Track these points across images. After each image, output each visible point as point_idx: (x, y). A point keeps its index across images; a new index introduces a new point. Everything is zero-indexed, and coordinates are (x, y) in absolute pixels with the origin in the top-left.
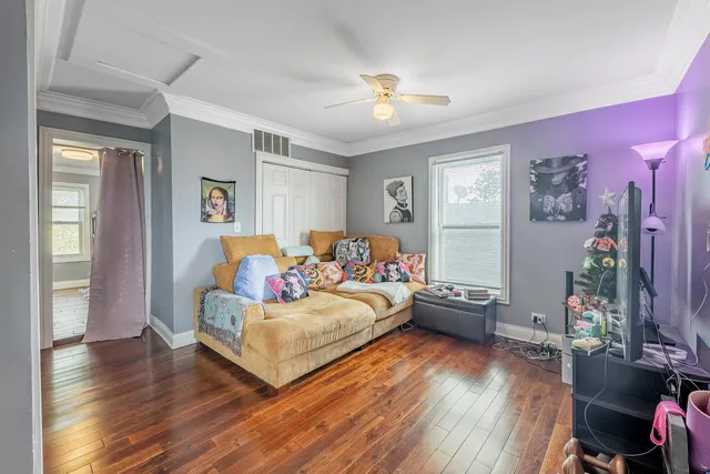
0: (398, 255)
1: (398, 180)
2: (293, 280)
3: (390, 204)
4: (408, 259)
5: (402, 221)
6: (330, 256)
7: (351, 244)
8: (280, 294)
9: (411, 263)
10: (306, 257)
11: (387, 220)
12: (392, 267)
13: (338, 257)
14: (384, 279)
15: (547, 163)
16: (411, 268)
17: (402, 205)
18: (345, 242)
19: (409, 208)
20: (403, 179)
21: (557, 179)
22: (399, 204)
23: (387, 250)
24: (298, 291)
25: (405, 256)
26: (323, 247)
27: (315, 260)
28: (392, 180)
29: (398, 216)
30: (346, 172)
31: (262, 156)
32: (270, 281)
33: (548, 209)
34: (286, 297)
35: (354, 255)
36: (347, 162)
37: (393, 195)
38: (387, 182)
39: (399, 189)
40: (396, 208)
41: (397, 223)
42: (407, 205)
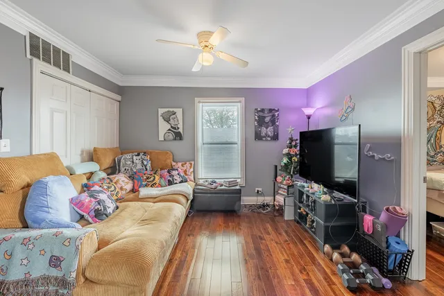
0: (174, 164)
1: (171, 110)
3: (164, 127)
4: (182, 165)
5: (175, 139)
7: (135, 158)
8: (93, 214)
9: (185, 168)
10: (92, 173)
11: (161, 138)
12: (174, 173)
13: (123, 169)
14: (170, 183)
15: (263, 110)
16: (185, 172)
17: (175, 128)
18: (128, 156)
19: (181, 130)
20: (175, 110)
21: (267, 119)
22: (172, 127)
23: (165, 161)
25: (180, 164)
26: (107, 162)
28: (167, 110)
29: (171, 136)
33: (263, 134)
34: (101, 215)
35: (139, 166)
37: (168, 121)
38: (161, 111)
39: (172, 116)
40: (169, 130)
41: (170, 140)
42: (178, 128)
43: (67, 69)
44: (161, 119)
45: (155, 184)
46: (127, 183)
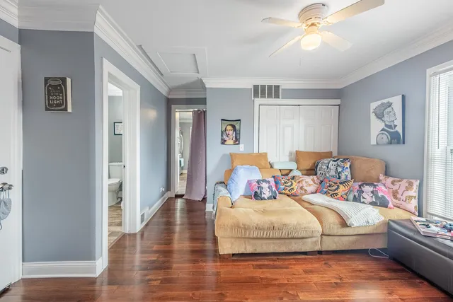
0: (382, 177)
1: (385, 101)
2: (265, 185)
3: (376, 126)
4: (393, 183)
5: (390, 143)
6: (312, 171)
7: (331, 163)
8: (253, 193)
9: (395, 188)
10: (291, 170)
11: (373, 142)
12: (367, 189)
13: (319, 173)
14: (356, 199)
16: (395, 194)
17: (390, 127)
18: (326, 161)
19: (399, 129)
20: (390, 100)
22: (386, 125)
24: (266, 194)
25: (391, 179)
26: (307, 164)
27: (296, 173)
28: (379, 103)
29: (385, 138)
30: (338, 102)
31: (258, 101)
32: (249, 183)
34: (257, 196)
35: (333, 173)
36: (337, 94)
37: (380, 116)
38: (374, 105)
39: (386, 110)
40: (383, 130)
41: (384, 145)
42: (395, 126)
43: (277, 96)
44: (373, 117)
45: (337, 194)
46: (310, 185)
